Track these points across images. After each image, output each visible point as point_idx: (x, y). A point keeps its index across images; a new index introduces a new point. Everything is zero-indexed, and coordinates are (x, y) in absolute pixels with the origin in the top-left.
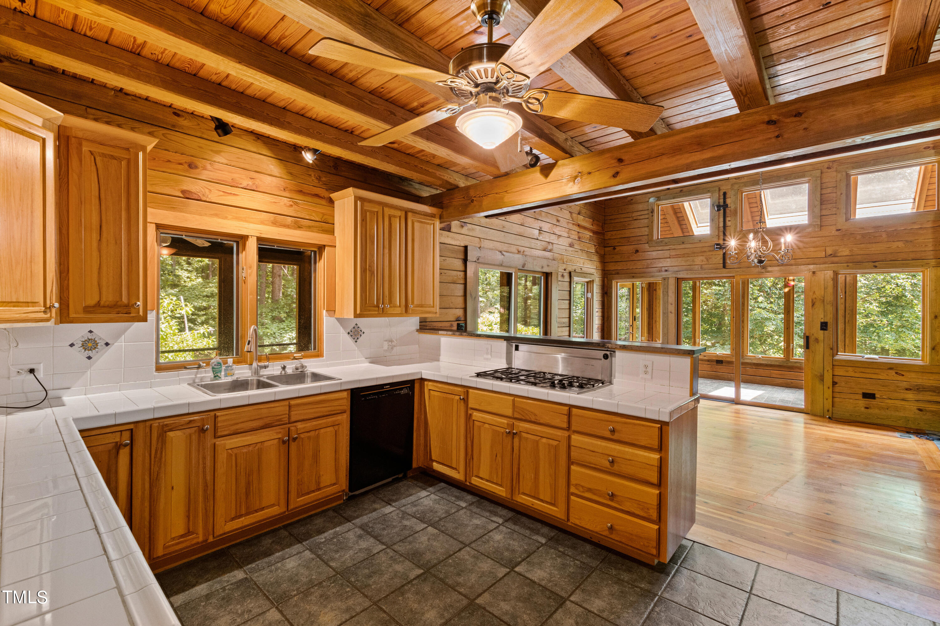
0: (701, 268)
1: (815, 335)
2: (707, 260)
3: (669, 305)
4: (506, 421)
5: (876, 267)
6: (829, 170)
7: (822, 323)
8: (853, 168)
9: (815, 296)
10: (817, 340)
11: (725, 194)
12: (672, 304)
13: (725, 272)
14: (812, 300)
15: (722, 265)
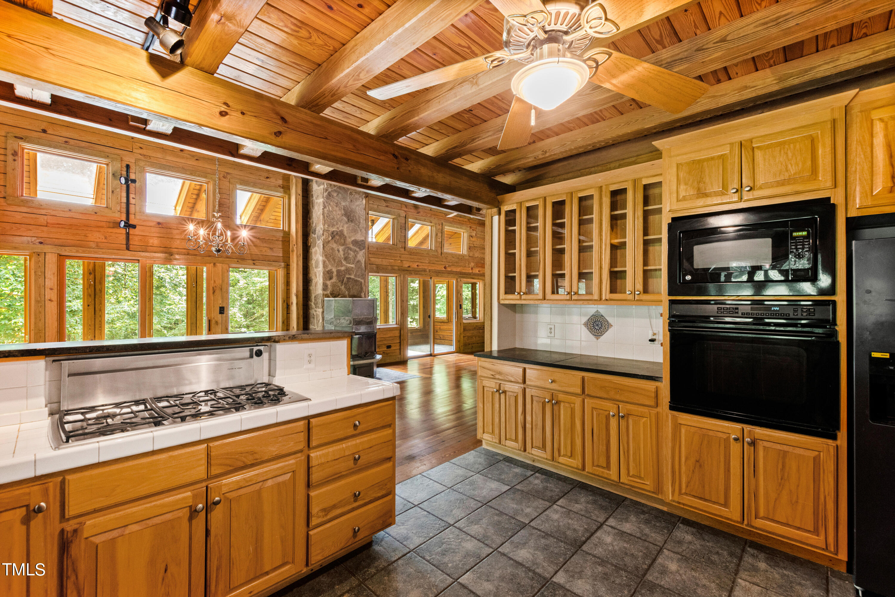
0: (97, 246)
1: (215, 318)
2: (106, 238)
3: (48, 291)
4: (189, 494)
5: (254, 264)
6: (224, 179)
7: (220, 308)
8: (241, 184)
9: (215, 285)
10: (217, 323)
11: (128, 166)
12: (51, 289)
13: (128, 255)
14: (213, 288)
15: (125, 246)
